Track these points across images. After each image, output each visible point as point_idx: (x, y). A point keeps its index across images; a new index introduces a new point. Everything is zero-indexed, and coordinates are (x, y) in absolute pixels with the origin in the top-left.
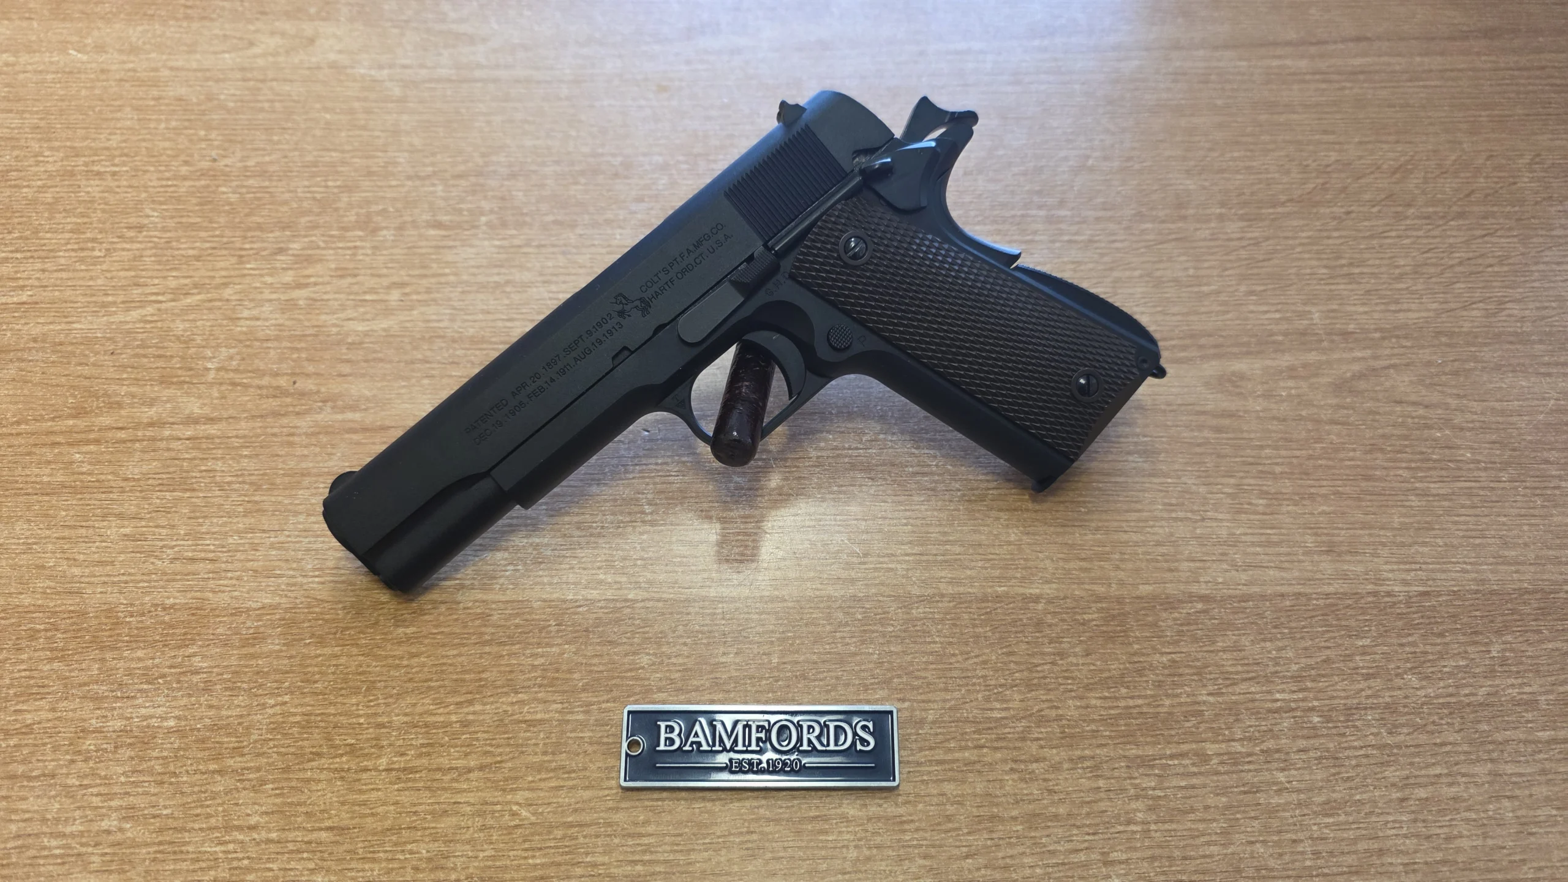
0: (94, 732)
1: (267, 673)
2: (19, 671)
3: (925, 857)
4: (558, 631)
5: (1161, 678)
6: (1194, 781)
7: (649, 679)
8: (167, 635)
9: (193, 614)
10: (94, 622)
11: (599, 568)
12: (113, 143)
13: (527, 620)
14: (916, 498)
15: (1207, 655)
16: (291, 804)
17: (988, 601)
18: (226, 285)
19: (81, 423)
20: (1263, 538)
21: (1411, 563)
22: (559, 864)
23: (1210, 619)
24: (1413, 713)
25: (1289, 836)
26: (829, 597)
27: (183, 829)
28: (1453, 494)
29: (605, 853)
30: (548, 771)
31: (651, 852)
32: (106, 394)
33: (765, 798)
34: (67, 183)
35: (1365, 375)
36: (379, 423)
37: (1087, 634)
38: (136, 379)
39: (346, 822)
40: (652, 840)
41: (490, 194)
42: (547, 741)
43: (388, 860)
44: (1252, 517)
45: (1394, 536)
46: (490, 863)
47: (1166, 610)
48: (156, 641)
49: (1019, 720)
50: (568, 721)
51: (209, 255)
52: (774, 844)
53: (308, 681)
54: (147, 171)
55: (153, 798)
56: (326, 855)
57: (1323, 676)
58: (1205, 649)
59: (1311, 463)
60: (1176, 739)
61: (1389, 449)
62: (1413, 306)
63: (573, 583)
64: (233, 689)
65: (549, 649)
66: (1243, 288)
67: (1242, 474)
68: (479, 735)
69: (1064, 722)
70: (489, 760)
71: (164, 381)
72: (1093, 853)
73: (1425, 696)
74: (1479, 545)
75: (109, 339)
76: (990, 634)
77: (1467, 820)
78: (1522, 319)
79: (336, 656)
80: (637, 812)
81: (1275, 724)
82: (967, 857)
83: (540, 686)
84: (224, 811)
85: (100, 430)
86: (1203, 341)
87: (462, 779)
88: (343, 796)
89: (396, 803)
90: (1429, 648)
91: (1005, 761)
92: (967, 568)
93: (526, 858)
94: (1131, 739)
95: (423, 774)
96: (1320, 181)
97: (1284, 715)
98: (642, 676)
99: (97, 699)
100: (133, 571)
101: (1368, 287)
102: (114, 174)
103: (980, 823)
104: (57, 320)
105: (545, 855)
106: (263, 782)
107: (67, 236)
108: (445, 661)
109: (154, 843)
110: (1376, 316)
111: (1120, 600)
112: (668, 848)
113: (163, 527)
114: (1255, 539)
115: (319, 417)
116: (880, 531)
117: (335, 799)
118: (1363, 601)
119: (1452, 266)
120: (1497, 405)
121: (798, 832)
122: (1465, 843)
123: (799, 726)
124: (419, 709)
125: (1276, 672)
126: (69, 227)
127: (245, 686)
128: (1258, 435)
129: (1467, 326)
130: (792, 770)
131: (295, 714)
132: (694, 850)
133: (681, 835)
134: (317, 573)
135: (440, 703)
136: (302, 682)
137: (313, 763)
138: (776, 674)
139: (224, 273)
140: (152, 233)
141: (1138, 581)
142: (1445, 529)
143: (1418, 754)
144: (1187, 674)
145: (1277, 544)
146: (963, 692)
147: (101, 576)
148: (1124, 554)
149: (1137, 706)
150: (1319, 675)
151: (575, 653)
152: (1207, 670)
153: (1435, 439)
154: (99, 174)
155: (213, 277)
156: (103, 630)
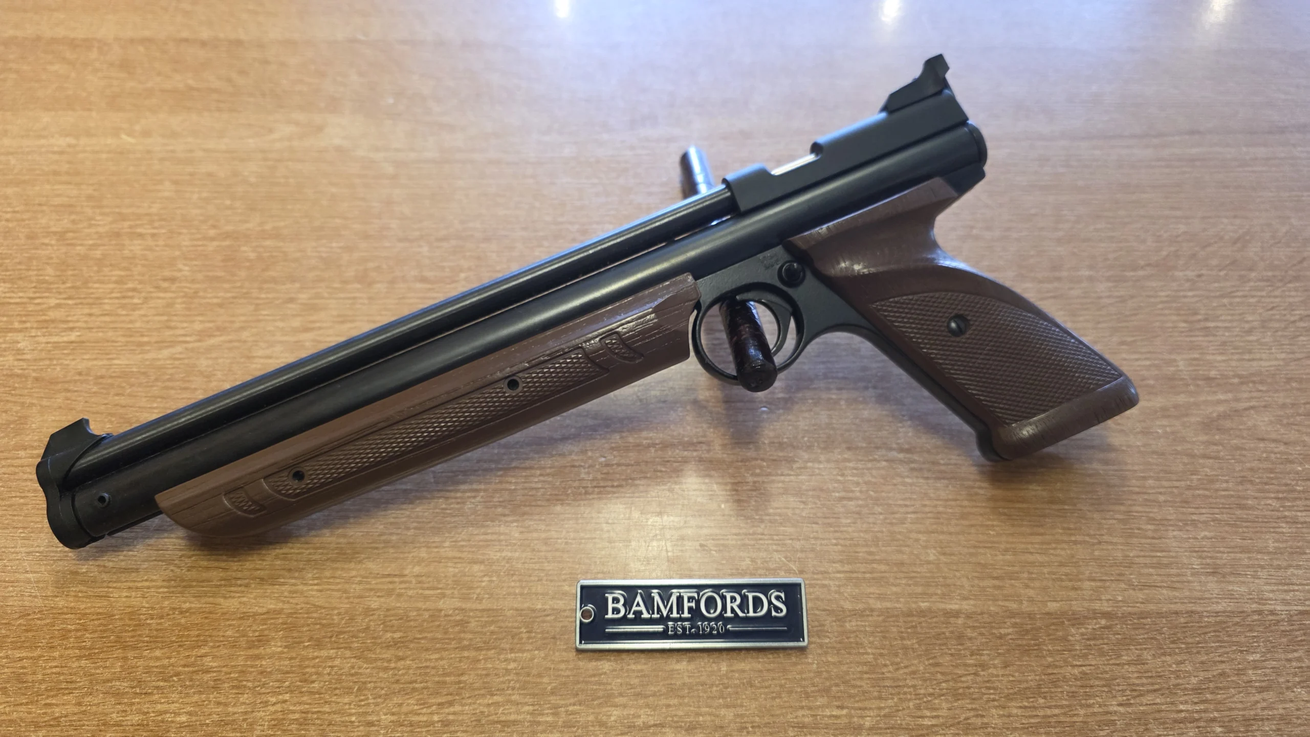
0: (114, 725)
1: (270, 672)
2: (51, 667)
4: (529, 638)
5: (1074, 689)
7: (610, 684)
8: (183, 636)
10: (119, 623)
11: (564, 580)
12: (154, 210)
13: (501, 627)
14: (844, 521)
15: (1114, 668)
17: (913, 616)
18: (242, 328)
20: (1155, 560)
21: (1288, 584)
23: (1114, 634)
34: (114, 242)
35: (1229, 416)
37: (1004, 647)
41: (468, 254)
44: (1143, 541)
45: (1271, 559)
47: (1073, 625)
48: (174, 642)
49: (948, 727)
50: (539, 722)
51: (231, 303)
53: (305, 681)
54: (181, 233)
57: (1221, 689)
58: (1111, 662)
59: (1189, 493)
61: (1257, 481)
62: (1264, 356)
63: (542, 594)
64: (239, 688)
65: (520, 655)
69: (990, 730)
75: (144, 373)
76: (916, 646)
79: (330, 658)
83: (513, 689)
92: (893, 584)
96: (1173, 249)
97: (1189, 725)
98: (605, 681)
99: (118, 694)
100: (155, 578)
101: (1224, 339)
102: (153, 235)
104: (100, 356)
107: (111, 286)
108: (428, 664)
110: (1234, 364)
111: (1031, 616)
114: (1148, 561)
116: (813, 550)
118: (1249, 619)
119: (1294, 322)
124: (405, 709)
125: (1178, 685)
126: (114, 279)
127: (250, 684)
128: (1141, 467)
131: (294, 712)
134: (316, 582)
135: (424, 704)
136: (301, 681)
138: (726, 681)
139: (243, 318)
140: (182, 285)
141: (1046, 598)
144: (1098, 686)
145: (1167, 566)
146: (895, 700)
147: (127, 581)
148: (1032, 573)
149: (1055, 715)
150: (1217, 688)
151: (544, 658)
152: (1115, 682)
153: (1297, 473)
154: (141, 235)
155: (232, 322)
156: (126, 631)
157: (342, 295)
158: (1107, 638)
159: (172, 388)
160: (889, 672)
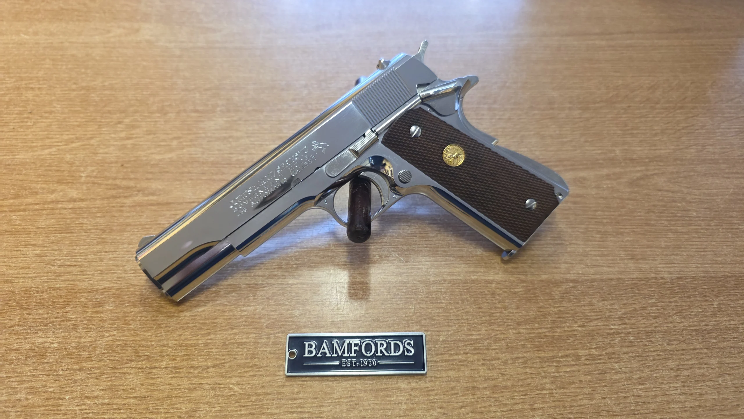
0: (15, 350)
1: (106, 320)
3: (441, 408)
4: (254, 299)
5: (554, 319)
6: (574, 368)
7: (299, 322)
8: (55, 302)
9: (69, 292)
10: (18, 296)
11: (274, 269)
12: (40, 75)
14: (431, 235)
15: (577, 308)
16: (116, 385)
17: (468, 283)
18: (92, 138)
19: (17, 202)
20: (600, 253)
21: (671, 264)
22: (254, 414)
23: (577, 291)
24: (678, 335)
25: (622, 395)
26: (389, 282)
27: (59, 399)
28: (689, 232)
29: (277, 408)
30: (248, 367)
31: (301, 407)
32: (30, 188)
33: (359, 380)
34: (16, 92)
35: (643, 178)
36: (165, 201)
37: (517, 298)
38: (45, 181)
39: (144, 394)
40: (301, 401)
41: (222, 97)
42: (248, 353)
43: (165, 413)
44: (594, 243)
45: (663, 251)
46: (218, 414)
47: (555, 286)
48: (49, 305)
49: (485, 340)
50: (259, 342)
51: (85, 124)
52: (364, 403)
53: (126, 324)
54: (56, 87)
55: (44, 383)
56: (133, 411)
57: (633, 317)
58: (575, 305)
59: (620, 218)
60: (564, 348)
61: (657, 211)
62: (663, 148)
63: (262, 276)
64: (88, 329)
65: (249, 308)
66: (583, 139)
67: (587, 223)
68: (213, 350)
69: (508, 341)
70: (218, 362)
71: (60, 182)
72: (525, 405)
73: (684, 326)
74: (703, 255)
75: (34, 163)
76: (469, 299)
77: (709, 386)
78: (714, 153)
79: (141, 312)
80: (294, 386)
81: (612, 340)
82: (462, 407)
83: (244, 326)
84: (80, 389)
85: (26, 205)
86: (565, 163)
87: (204, 372)
88: (142, 381)
89: (170, 384)
90: (683, 303)
91: (479, 360)
92: (457, 267)
93: (236, 411)
94: (542, 348)
95: (184, 370)
96: (615, 93)
97: (616, 336)
98: (296, 320)
99: (17, 334)
100: (39, 271)
101: (641, 139)
102: (39, 88)
103: (468, 390)
104: (8, 154)
105: (247, 410)
106: (101, 374)
107: (14, 116)
109: (44, 406)
110: (646, 152)
111: (532, 282)
112: (310, 405)
113: (56, 250)
114: (596, 253)
115: (136, 198)
116: (413, 250)
117: (138, 382)
118: (650, 282)
119: (679, 130)
120: (706, 191)
121: (376, 397)
122: (709, 397)
123: (376, 344)
124: (183, 337)
125: (611, 315)
126: (16, 112)
127: (94, 327)
128: (594, 205)
129: (689, 156)
130: (373, 365)
131: (119, 341)
132: (323, 406)
133: (316, 398)
134: (132, 272)
135: (193, 335)
136: (123, 324)
137: (128, 365)
139: (91, 133)
140: (56, 115)
142: (686, 248)
143: (682, 354)
144: (567, 317)
145: (607, 255)
146: (457, 326)
147: (23, 274)
148: (533, 260)
149: (543, 332)
150: (632, 317)
151: (262, 309)
152: (577, 315)
153: (678, 207)
154: (32, 89)
155: (86, 135)
156: (22, 300)
157: (149, 120)
158: (573, 293)
159: (50, 170)
160: (454, 312)
